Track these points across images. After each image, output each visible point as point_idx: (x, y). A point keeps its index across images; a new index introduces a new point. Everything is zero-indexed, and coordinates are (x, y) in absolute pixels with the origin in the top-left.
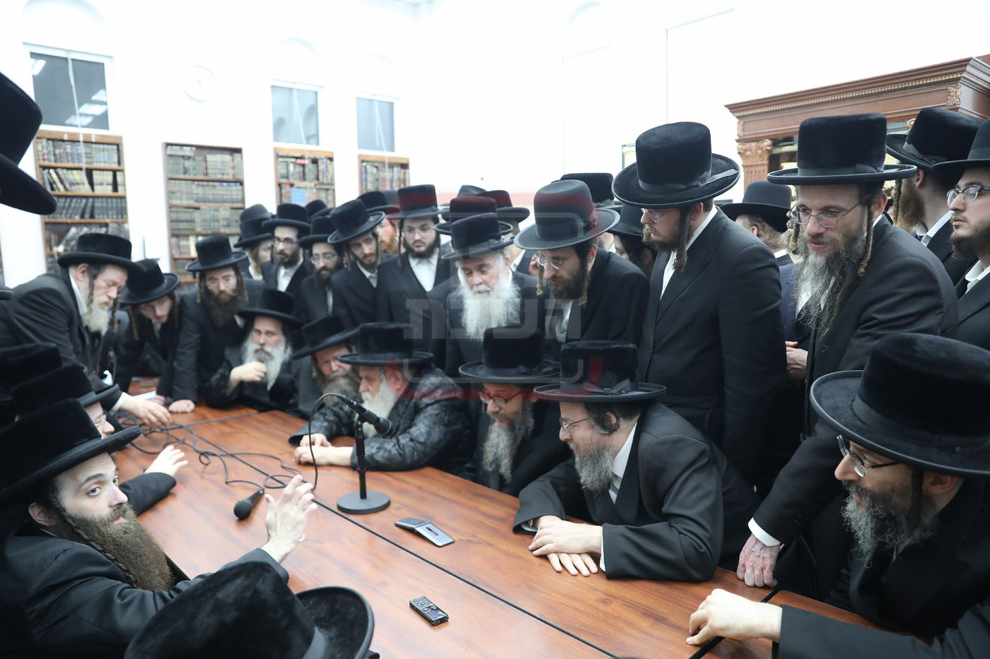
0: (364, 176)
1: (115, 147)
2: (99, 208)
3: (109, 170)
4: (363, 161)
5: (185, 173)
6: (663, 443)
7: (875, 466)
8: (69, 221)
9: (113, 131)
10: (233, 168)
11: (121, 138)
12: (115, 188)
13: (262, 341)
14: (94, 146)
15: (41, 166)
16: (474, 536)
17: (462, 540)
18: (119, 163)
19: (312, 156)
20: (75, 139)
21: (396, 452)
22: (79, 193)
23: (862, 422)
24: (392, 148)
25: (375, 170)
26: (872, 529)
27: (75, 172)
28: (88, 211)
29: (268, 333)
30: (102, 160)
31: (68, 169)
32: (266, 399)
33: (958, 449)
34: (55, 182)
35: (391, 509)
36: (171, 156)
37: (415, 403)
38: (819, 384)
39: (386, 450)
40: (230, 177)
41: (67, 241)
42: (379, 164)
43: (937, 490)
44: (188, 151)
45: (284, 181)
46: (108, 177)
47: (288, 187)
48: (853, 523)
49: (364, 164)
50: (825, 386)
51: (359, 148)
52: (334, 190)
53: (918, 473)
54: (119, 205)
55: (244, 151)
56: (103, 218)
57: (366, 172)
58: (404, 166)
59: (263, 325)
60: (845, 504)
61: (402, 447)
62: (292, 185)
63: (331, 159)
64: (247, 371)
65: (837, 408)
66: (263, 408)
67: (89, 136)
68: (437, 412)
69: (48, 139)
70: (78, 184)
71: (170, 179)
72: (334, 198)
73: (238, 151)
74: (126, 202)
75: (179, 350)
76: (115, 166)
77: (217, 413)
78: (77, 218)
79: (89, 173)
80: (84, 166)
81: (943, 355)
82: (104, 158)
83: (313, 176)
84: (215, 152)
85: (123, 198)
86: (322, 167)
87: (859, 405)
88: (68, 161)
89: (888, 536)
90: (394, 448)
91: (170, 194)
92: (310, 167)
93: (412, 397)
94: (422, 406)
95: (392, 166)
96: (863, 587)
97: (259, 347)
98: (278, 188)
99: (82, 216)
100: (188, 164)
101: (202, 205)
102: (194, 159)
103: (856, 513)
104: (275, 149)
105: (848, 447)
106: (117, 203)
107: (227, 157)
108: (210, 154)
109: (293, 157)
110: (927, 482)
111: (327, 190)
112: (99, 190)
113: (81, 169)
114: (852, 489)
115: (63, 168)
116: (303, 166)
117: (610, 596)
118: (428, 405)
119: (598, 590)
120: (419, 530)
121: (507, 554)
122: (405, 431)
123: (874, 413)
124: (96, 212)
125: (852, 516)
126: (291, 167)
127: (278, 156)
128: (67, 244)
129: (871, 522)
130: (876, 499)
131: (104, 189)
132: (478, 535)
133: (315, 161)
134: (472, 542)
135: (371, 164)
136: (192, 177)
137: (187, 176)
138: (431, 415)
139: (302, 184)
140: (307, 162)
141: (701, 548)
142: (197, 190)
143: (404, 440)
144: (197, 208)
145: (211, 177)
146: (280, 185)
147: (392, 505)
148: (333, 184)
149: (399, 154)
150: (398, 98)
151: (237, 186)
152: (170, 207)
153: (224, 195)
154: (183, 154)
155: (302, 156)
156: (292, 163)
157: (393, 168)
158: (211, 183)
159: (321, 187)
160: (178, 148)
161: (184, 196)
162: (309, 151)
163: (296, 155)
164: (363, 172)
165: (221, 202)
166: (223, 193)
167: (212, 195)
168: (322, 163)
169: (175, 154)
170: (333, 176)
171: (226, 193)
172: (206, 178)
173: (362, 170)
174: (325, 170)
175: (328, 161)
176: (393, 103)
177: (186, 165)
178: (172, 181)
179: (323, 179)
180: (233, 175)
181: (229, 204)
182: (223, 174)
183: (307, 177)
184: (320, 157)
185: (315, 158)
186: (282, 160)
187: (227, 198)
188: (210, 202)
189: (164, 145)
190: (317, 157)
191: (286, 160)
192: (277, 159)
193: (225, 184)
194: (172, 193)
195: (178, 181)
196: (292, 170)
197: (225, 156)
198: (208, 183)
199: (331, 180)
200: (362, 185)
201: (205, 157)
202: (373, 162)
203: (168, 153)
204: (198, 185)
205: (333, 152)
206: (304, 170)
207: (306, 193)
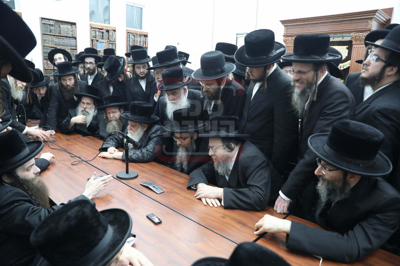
0: (128, 39)
4: (128, 33)
5: (50, 32)
6: (249, 157)
7: (330, 170)
10: (72, 31)
13: (85, 107)
16: (172, 190)
17: (167, 191)
19: (107, 29)
21: (141, 155)
23: (326, 153)
24: (141, 28)
25: (133, 37)
26: (327, 194)
29: (87, 103)
32: (86, 131)
33: (361, 165)
35: (138, 178)
36: (44, 24)
37: (149, 136)
38: (311, 138)
39: (136, 154)
40: (71, 36)
42: (135, 35)
43: (352, 180)
44: (51, 22)
45: (94, 39)
48: (320, 191)
49: (129, 34)
50: (313, 139)
51: (126, 27)
52: (115, 44)
53: (346, 174)
55: (77, 24)
58: (146, 36)
59: (86, 100)
60: (317, 184)
61: (143, 153)
62: (97, 41)
63: (115, 31)
64: (78, 119)
65: (318, 148)
66: (85, 135)
68: (158, 140)
71: (44, 34)
73: (74, 24)
75: (49, 109)
77: (65, 136)
81: (359, 129)
83: (107, 38)
84: (63, 23)
86: (110, 34)
87: (326, 147)
89: (332, 197)
90: (140, 154)
92: (105, 33)
93: (148, 134)
94: (152, 137)
95: (140, 35)
96: (321, 215)
97: (84, 109)
98: (91, 42)
102: (54, 26)
103: (321, 187)
104: (90, 24)
105: (320, 162)
107: (69, 27)
108: (62, 24)
110: (349, 176)
111: (113, 44)
114: (321, 179)
116: (103, 33)
117: (225, 215)
118: (154, 137)
119: (220, 213)
120: (150, 187)
121: (185, 197)
122: (145, 147)
123: (332, 150)
125: (320, 188)
126: (97, 33)
127: (92, 28)
129: (327, 191)
130: (330, 183)
132: (173, 190)
133: (108, 31)
134: (171, 192)
135: (131, 34)
136: (53, 34)
137: (51, 34)
138: (156, 141)
139: (102, 41)
140: (104, 31)
141: (261, 198)
142: (56, 40)
143: (144, 150)
145: (62, 35)
146: (92, 40)
147: (139, 176)
148: (115, 42)
149: (144, 30)
150: (144, 6)
151: (73, 39)
152: (44, 47)
153: (68, 43)
154: (49, 23)
155: (102, 28)
156: (98, 31)
157: (141, 37)
158: (62, 37)
159: (110, 42)
160: (47, 20)
161: (50, 42)
162: (105, 26)
163: (99, 28)
164: (128, 37)
165: (66, 46)
166: (67, 42)
167: (62, 42)
168: (111, 32)
169: (46, 23)
170: (115, 38)
171: (68, 42)
172: (60, 35)
173: (128, 36)
174: (112, 35)
175: (114, 31)
176: (142, 8)
177: (51, 29)
178: (45, 35)
179: (111, 39)
180: (72, 35)
181: (70, 47)
182: (67, 34)
183: (104, 38)
184: (110, 29)
185: (108, 30)
186: (93, 29)
187: (69, 45)
188: (61, 46)
189: (41, 19)
190: (109, 29)
191: (95, 30)
192: (91, 29)
193: (68, 38)
194: (45, 40)
195: (47, 36)
196: (97, 34)
197: (68, 26)
198: (61, 37)
199: (115, 40)
200: (127, 43)
201: (60, 26)
202: (133, 33)
203: (43, 22)
204: (56, 38)
205: (116, 28)
206: (103, 35)
207: (103, 45)
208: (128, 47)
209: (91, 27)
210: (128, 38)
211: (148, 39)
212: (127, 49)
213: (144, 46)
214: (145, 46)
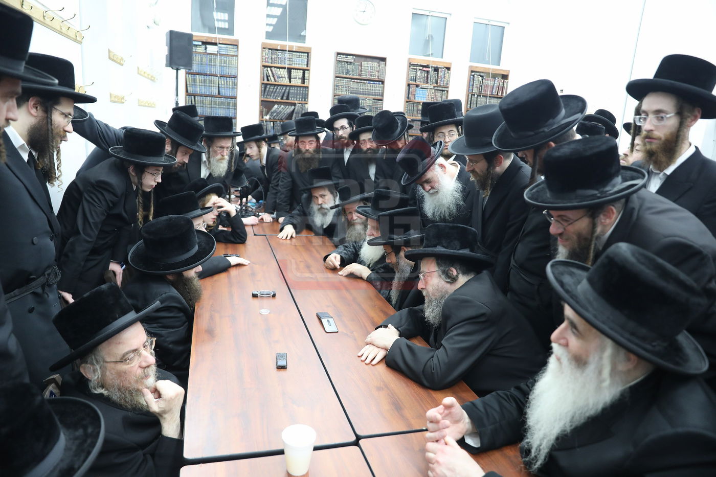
0: (471, 82)
1: (306, 54)
2: (292, 93)
3: (301, 69)
4: (472, 71)
5: (347, 73)
8: (274, 100)
9: (307, 45)
10: (378, 72)
11: (310, 49)
12: (303, 82)
14: (294, 53)
15: (263, 66)
16: (352, 332)
17: (342, 332)
18: (307, 65)
19: (435, 66)
20: (284, 49)
22: (282, 83)
24: (498, 63)
25: (480, 78)
27: (281, 70)
28: (286, 95)
30: (298, 63)
31: (278, 68)
34: (269, 76)
36: (340, 61)
40: (376, 78)
41: (272, 113)
42: (483, 75)
44: (350, 59)
45: (412, 82)
46: (300, 73)
47: (415, 87)
49: (473, 74)
51: (471, 61)
52: (447, 91)
55: (387, 60)
56: (294, 100)
57: (474, 80)
58: (505, 77)
62: (417, 86)
63: (448, 69)
67: (293, 47)
69: (269, 49)
70: (282, 77)
71: (337, 77)
73: (384, 59)
74: (308, 91)
76: (305, 67)
78: (279, 99)
79: (289, 70)
80: (287, 66)
82: (299, 62)
83: (434, 81)
84: (368, 59)
85: (308, 87)
86: (441, 74)
88: (278, 63)
91: (336, 87)
92: (433, 73)
95: (494, 76)
98: (407, 88)
99: (282, 98)
100: (349, 67)
102: (354, 64)
104: (409, 59)
106: (303, 90)
107: (375, 64)
108: (365, 61)
109: (421, 66)
111: (444, 91)
112: (294, 82)
113: (284, 68)
115: (275, 67)
116: (428, 72)
119: (383, 381)
120: (324, 320)
124: (290, 96)
126: (419, 73)
127: (410, 65)
128: (271, 115)
131: (297, 82)
132: (354, 332)
133: (436, 70)
134: (347, 335)
135: (478, 74)
136: (351, 76)
137: (348, 76)
139: (425, 86)
140: (430, 69)
142: (353, 85)
145: (363, 77)
146: (409, 85)
148: (448, 87)
149: (503, 67)
150: (508, 23)
151: (380, 84)
152: (335, 96)
153: (370, 90)
154: (347, 60)
155: (427, 65)
156: (420, 70)
157: (495, 78)
158: (363, 81)
159: (438, 88)
160: (344, 56)
161: (344, 89)
162: (433, 62)
163: (423, 64)
164: (471, 79)
165: (368, 94)
168: (441, 72)
169: (342, 60)
170: (448, 81)
171: (371, 88)
172: (360, 77)
173: (470, 78)
174: (443, 76)
175: (446, 70)
176: (504, 27)
177: (348, 68)
178: (338, 79)
179: (440, 83)
180: (378, 77)
181: (373, 96)
182: (371, 75)
183: (429, 80)
184: (440, 67)
186: (413, 67)
187: (372, 92)
188: (360, 94)
189: (336, 54)
190: (438, 66)
191: (416, 68)
192: (410, 67)
193: (372, 82)
194: (337, 86)
195: (341, 79)
196: (419, 75)
198: (361, 81)
199: (447, 84)
200: (469, 90)
201: (362, 63)
202: (480, 72)
203: (338, 59)
204: (354, 82)
205: (451, 63)
206: (428, 76)
207: (427, 92)
208: (470, 96)
210: (470, 81)
211: (508, 82)
212: (468, 99)
213: (500, 94)
214: (502, 95)
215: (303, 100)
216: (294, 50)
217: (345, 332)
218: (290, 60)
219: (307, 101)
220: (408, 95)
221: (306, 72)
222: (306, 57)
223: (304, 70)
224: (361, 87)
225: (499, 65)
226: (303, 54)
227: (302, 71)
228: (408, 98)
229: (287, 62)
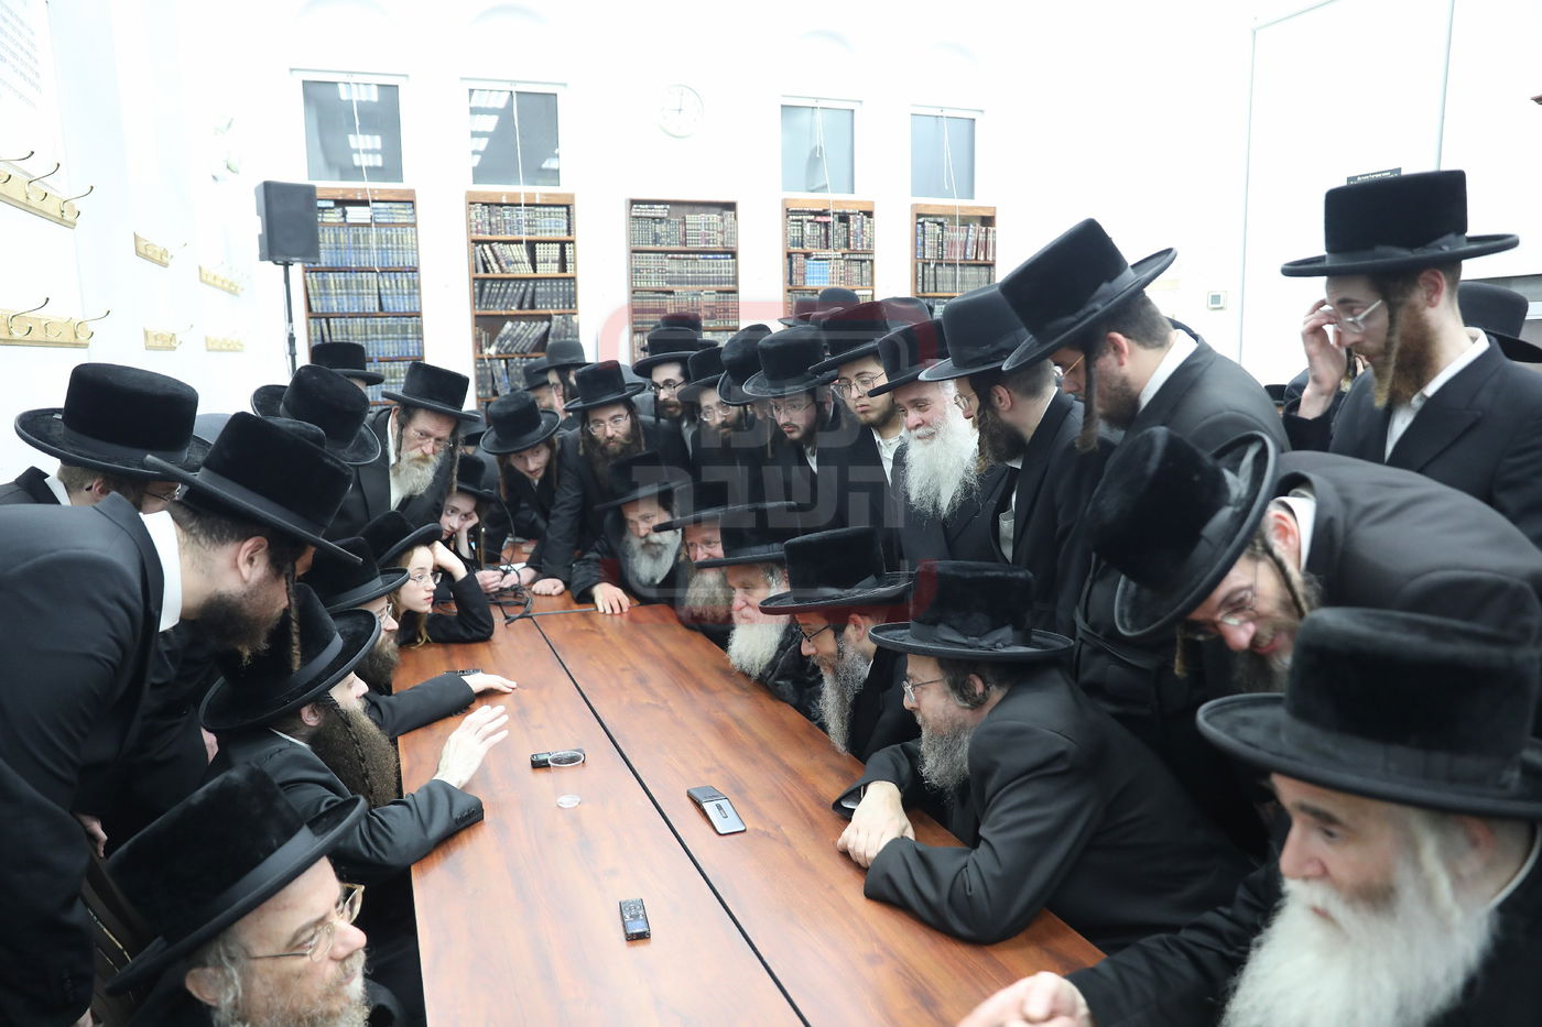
0: (920, 238)
1: (565, 209)
2: (541, 293)
3: (555, 242)
4: (919, 216)
5: (655, 242)
8: (504, 313)
9: (564, 188)
10: (722, 232)
11: (572, 196)
12: (563, 268)
14: (537, 209)
15: (473, 241)
16: (777, 827)
17: (756, 830)
18: (569, 232)
19: (841, 211)
20: (517, 202)
22: (517, 275)
24: (971, 195)
25: (938, 228)
27: (514, 247)
28: (528, 299)
30: (548, 229)
31: (505, 242)
34: (489, 262)
36: (637, 217)
40: (718, 246)
41: (501, 340)
42: (944, 220)
44: (659, 211)
45: (796, 249)
46: (555, 250)
47: (802, 257)
49: (921, 220)
51: (913, 195)
52: (872, 261)
54: (566, 287)
55: (739, 208)
56: (546, 308)
57: (924, 233)
58: (987, 221)
62: (807, 256)
63: (869, 214)
67: (534, 195)
69: (484, 204)
70: (516, 262)
71: (634, 251)
72: (872, 273)
73: (730, 207)
74: (575, 286)
76: (564, 236)
78: (514, 310)
79: (531, 246)
80: (524, 237)
82: (550, 226)
83: (841, 242)
84: (698, 209)
85: (573, 279)
86: (854, 226)
88: (506, 233)
91: (635, 272)
92: (838, 227)
95: (966, 221)
98: (787, 261)
99: (520, 307)
100: (660, 229)
101: (677, 289)
102: (668, 222)
104: (784, 201)
106: (564, 287)
107: (714, 217)
108: (691, 213)
109: (812, 213)
111: (865, 261)
112: (543, 270)
113: (520, 242)
115: (499, 242)
116: (826, 224)
117: (888, 951)
119: (877, 940)
120: (708, 806)
121: (799, 862)
124: (538, 300)
126: (807, 228)
127: (789, 212)
128: (500, 345)
131: (549, 269)
132: (783, 828)
133: (844, 218)
134: (769, 835)
135: (932, 219)
136: (664, 248)
137: (658, 247)
139: (824, 253)
140: (831, 219)
142: (673, 266)
144: (671, 292)
145: (690, 247)
146: (789, 255)
148: (872, 253)
149: (981, 201)
150: (981, 111)
151: (727, 258)
152: (634, 292)
153: (709, 272)
154: (653, 215)
155: (824, 210)
156: (809, 221)
157: (968, 225)
158: (691, 256)
159: (852, 257)
160: (647, 206)
161: (653, 275)
162: (835, 202)
163: (815, 210)
164: (919, 232)
165: (704, 283)
166: (707, 269)
167: (692, 272)
168: (855, 222)
169: (643, 214)
170: (871, 240)
171: (711, 269)
172: (684, 248)
173: (917, 229)
174: (858, 231)
175: (865, 217)
176: (974, 120)
177: (658, 232)
178: (638, 255)
179: (855, 244)
180: (723, 243)
181: (716, 286)
182: (708, 242)
183: (831, 243)
184: (851, 211)
185: (845, 213)
186: (794, 217)
187: (714, 277)
188: (688, 283)
189: (628, 203)
190: (847, 211)
191: (800, 217)
192: (788, 216)
193: (710, 256)
194: (638, 271)
195: (645, 255)
196: (808, 233)
197: (711, 216)
198: (686, 256)
199: (869, 246)
200: (916, 255)
201: (684, 218)
202: (940, 216)
203: (634, 214)
204: (673, 258)
205: (873, 203)
206: (827, 233)
207: (828, 268)
209: (787, 210)
210: (917, 235)
211: (994, 232)
212: (917, 274)
213: (981, 258)
214: (986, 259)
215: (567, 306)
216: (538, 202)
217: (763, 829)
218: (530, 224)
219: (576, 308)
220: (791, 276)
221: (567, 246)
222: (565, 215)
223: (563, 244)
224: (690, 269)
225: (972, 197)
226: (557, 209)
227: (558, 245)
228: (791, 282)
229: (525, 229)
